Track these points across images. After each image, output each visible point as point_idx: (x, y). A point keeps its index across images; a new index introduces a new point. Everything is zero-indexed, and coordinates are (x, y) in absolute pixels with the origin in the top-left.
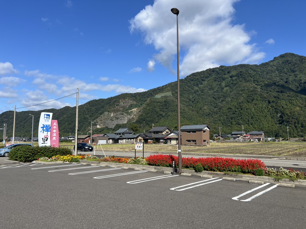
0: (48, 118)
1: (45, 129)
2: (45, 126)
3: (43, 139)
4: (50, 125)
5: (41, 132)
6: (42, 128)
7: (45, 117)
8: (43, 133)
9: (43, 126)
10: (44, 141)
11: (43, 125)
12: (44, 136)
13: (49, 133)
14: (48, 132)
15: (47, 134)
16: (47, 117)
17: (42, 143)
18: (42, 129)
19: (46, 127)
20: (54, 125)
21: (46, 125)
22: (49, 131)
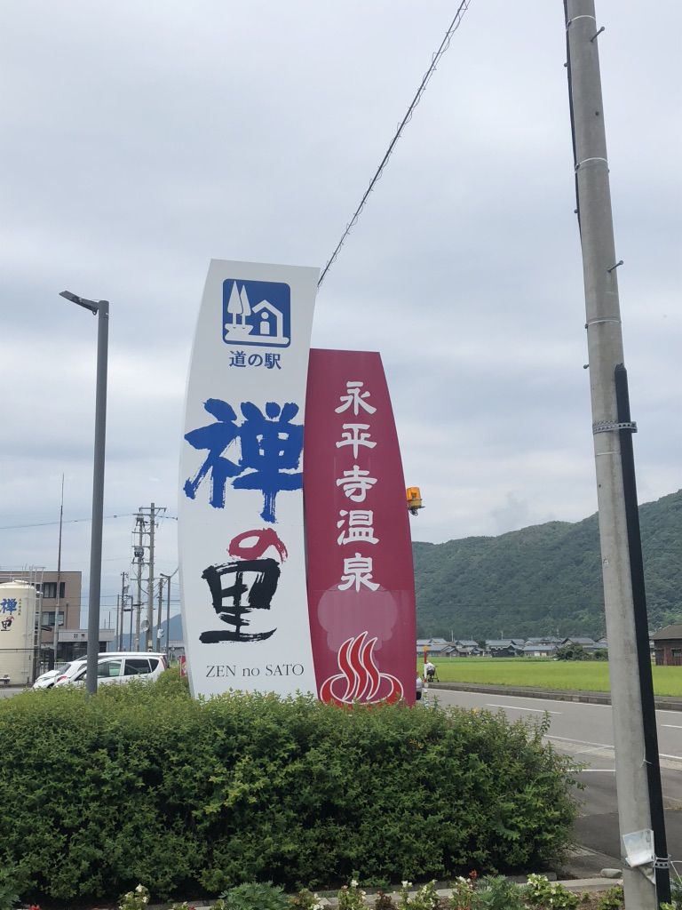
0: (265, 327)
1: (233, 452)
2: (240, 420)
3: (212, 575)
4: (291, 409)
5: (190, 489)
6: (195, 438)
7: (227, 318)
8: (218, 501)
9: (211, 420)
10: (228, 602)
11: (214, 406)
12: (234, 548)
13: (290, 504)
14: (270, 493)
15: (268, 515)
16: (254, 320)
17: (209, 637)
18: (204, 454)
19: (247, 434)
20: (349, 416)
21: (248, 408)
22: (290, 483)
